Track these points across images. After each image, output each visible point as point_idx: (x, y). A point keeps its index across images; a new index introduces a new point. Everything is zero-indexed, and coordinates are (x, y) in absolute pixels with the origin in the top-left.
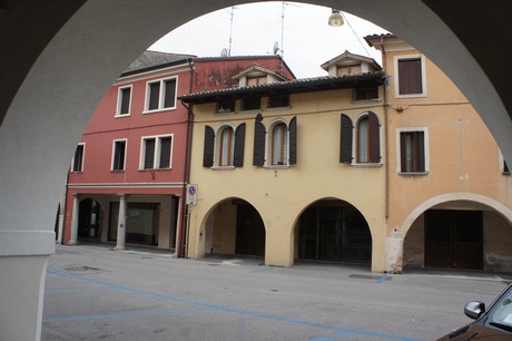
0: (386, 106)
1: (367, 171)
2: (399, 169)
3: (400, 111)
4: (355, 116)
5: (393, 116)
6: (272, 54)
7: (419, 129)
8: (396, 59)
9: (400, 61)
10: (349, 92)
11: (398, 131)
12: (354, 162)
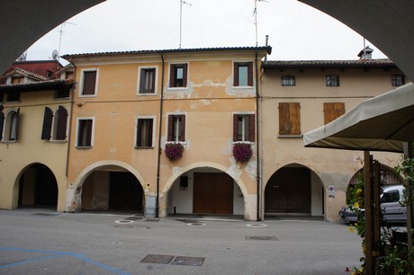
0: (73, 102)
1: (58, 145)
2: (76, 144)
3: (80, 106)
4: (54, 109)
5: (76, 109)
6: (52, 59)
7: (90, 118)
8: (82, 70)
9: (85, 72)
10: (53, 92)
11: (78, 119)
12: (51, 140)
